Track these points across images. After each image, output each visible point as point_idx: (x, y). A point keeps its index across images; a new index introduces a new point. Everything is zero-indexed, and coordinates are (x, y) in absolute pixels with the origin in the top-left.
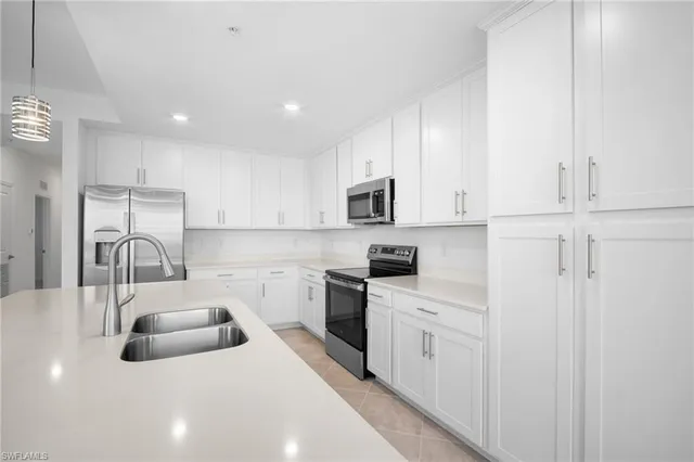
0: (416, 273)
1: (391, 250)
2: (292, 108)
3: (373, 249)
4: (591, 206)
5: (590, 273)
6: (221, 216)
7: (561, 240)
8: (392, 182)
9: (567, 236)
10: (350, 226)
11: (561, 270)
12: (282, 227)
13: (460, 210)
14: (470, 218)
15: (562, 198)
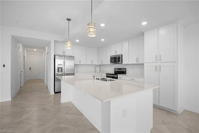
0: (126, 74)
1: (120, 69)
2: (103, 40)
3: (115, 69)
4: (160, 61)
5: (160, 71)
6: (80, 61)
7: (156, 66)
8: (122, 55)
9: (157, 65)
10: (110, 64)
11: (156, 70)
12: (92, 64)
13: (137, 61)
14: (139, 63)
15: (156, 60)
